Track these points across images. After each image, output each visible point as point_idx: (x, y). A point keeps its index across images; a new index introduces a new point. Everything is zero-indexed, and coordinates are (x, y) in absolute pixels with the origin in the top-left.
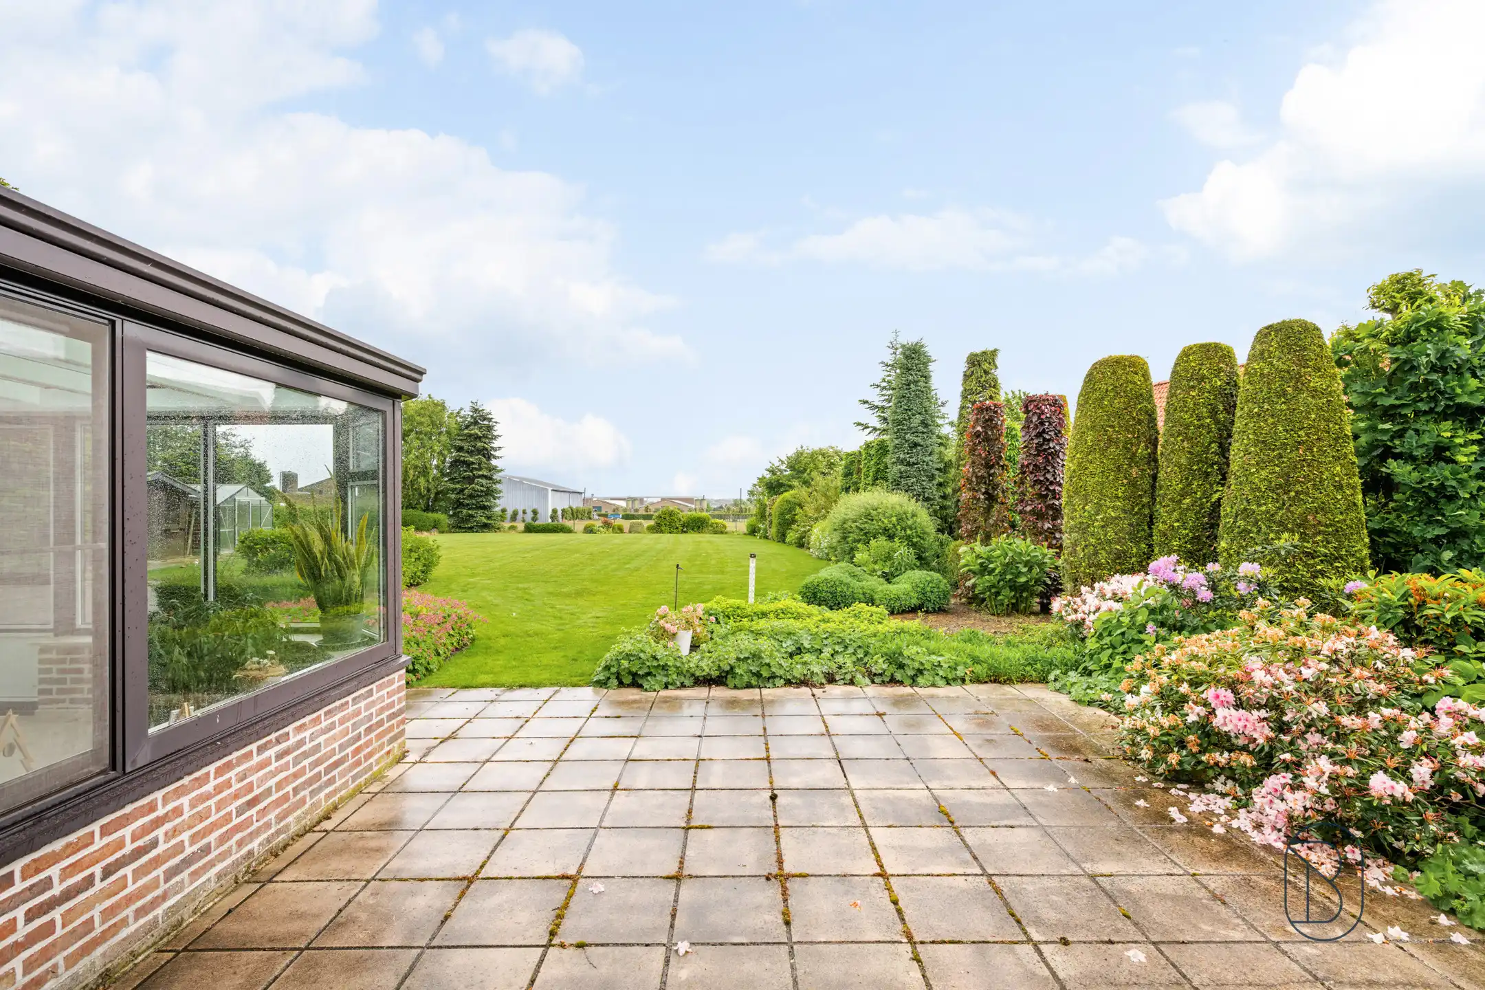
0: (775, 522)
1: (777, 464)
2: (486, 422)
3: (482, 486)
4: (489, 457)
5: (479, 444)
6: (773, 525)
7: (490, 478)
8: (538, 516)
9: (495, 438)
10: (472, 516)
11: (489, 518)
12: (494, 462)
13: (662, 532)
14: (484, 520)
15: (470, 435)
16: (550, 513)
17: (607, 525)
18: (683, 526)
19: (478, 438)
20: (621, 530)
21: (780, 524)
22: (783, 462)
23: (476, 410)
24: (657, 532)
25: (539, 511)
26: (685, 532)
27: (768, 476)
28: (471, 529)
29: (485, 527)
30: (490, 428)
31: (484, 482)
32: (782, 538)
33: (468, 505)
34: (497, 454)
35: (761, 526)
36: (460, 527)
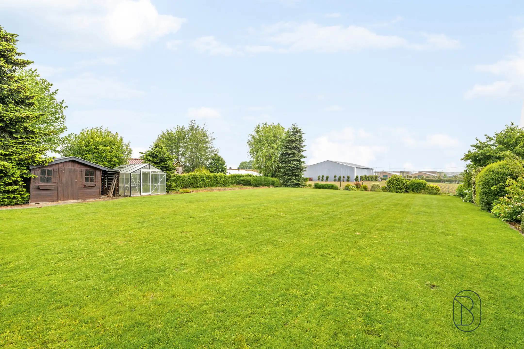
0: (479, 191)
1: (484, 140)
2: (299, 134)
3: (294, 165)
4: (300, 151)
5: (294, 144)
6: (478, 194)
7: (299, 161)
8: (350, 179)
9: (303, 141)
10: (289, 179)
11: (298, 180)
12: (302, 153)
13: (390, 191)
14: (295, 182)
15: (290, 141)
16: (355, 178)
17: (358, 186)
18: (406, 188)
19: (294, 141)
20: (365, 189)
21: (484, 193)
22: (491, 139)
23: (294, 129)
24: (387, 191)
25: (350, 177)
26: (407, 192)
27: (474, 151)
28: (289, 186)
29: (296, 185)
30: (300, 137)
31: (295, 163)
32: (488, 207)
33: (288, 174)
34: (304, 149)
35: (466, 191)
36: (285, 185)
